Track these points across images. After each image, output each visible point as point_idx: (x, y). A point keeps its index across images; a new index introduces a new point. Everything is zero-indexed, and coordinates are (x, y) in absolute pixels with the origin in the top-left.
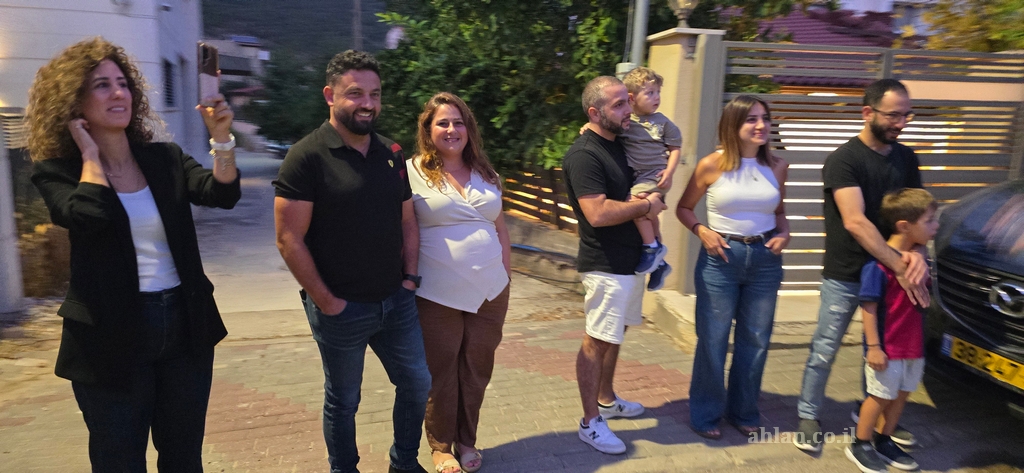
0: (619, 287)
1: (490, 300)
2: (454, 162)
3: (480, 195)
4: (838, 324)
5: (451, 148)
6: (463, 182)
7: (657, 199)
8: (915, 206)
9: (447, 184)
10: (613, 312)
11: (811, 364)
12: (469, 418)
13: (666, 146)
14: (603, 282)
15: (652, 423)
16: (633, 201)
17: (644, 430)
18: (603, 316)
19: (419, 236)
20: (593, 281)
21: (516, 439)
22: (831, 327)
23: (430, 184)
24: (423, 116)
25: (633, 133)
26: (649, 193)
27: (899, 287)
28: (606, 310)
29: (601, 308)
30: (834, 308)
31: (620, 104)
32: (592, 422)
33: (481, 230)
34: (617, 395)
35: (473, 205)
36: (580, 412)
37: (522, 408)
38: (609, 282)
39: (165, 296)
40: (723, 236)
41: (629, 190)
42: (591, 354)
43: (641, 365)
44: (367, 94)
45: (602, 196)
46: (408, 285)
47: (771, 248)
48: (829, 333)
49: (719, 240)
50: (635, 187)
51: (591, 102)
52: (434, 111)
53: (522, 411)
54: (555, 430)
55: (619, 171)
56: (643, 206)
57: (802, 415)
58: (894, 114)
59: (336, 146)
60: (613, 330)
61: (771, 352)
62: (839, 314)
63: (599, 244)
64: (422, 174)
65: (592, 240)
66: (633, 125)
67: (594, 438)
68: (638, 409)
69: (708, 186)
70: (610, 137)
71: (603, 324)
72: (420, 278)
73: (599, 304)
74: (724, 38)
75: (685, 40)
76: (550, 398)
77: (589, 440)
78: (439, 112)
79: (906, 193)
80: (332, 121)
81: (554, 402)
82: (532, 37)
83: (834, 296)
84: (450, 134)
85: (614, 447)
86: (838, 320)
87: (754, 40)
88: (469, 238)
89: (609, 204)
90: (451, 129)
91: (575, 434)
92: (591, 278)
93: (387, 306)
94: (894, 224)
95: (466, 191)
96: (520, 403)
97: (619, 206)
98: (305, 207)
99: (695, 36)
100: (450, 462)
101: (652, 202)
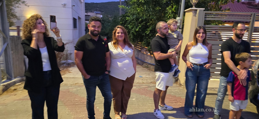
0: (164, 76)
1: (129, 77)
2: (121, 43)
3: (127, 51)
4: (224, 89)
5: (120, 39)
6: (123, 47)
7: (175, 53)
8: (245, 57)
9: (119, 48)
10: (162, 82)
11: (217, 100)
12: (124, 106)
13: (179, 39)
14: (160, 74)
15: (175, 112)
16: (168, 54)
17: (172, 114)
18: (160, 83)
19: (111, 60)
20: (158, 74)
21: (138, 113)
22: (222, 89)
23: (114, 48)
24: (114, 31)
25: (169, 36)
26: (173, 51)
27: (238, 79)
28: (161, 82)
29: (159, 81)
30: (223, 84)
31: (166, 28)
32: (157, 110)
33: (127, 60)
34: (165, 104)
35: (125, 53)
36: (154, 108)
37: (141, 105)
38: (161, 74)
39: (48, 72)
40: (192, 63)
41: (168, 51)
42: (157, 93)
43: (176, 97)
44: (97, 27)
45: (159, 52)
46: (107, 73)
47: (205, 67)
48: (221, 91)
49: (191, 65)
50: (170, 50)
51: (158, 28)
52: (116, 30)
53: (141, 106)
54: (148, 112)
55: (165, 46)
56: (171, 55)
57: (215, 113)
58: (241, 30)
59: (89, 39)
60: (162, 87)
61: (207, 96)
62: (224, 86)
63: (159, 65)
64: (113, 46)
65: (158, 63)
66: (169, 34)
67: (157, 114)
68: (171, 108)
69: (189, 50)
70: (163, 37)
71: (160, 85)
72: (110, 71)
73: (159, 80)
74: (204, 10)
75: (194, 11)
76: (149, 104)
77: (155, 115)
78: (117, 30)
79: (242, 54)
80: (89, 33)
81: (150, 105)
82: (156, 11)
83: (223, 81)
84: (120, 36)
85: (161, 117)
86: (224, 88)
87: (214, 11)
88: (124, 62)
89: (161, 54)
90: (120, 34)
91: (153, 113)
92: (157, 73)
93: (101, 77)
94: (239, 62)
95: (123, 50)
96: (141, 104)
97: (164, 55)
98: (81, 53)
99: (197, 10)
100: (118, 117)
101: (173, 54)
